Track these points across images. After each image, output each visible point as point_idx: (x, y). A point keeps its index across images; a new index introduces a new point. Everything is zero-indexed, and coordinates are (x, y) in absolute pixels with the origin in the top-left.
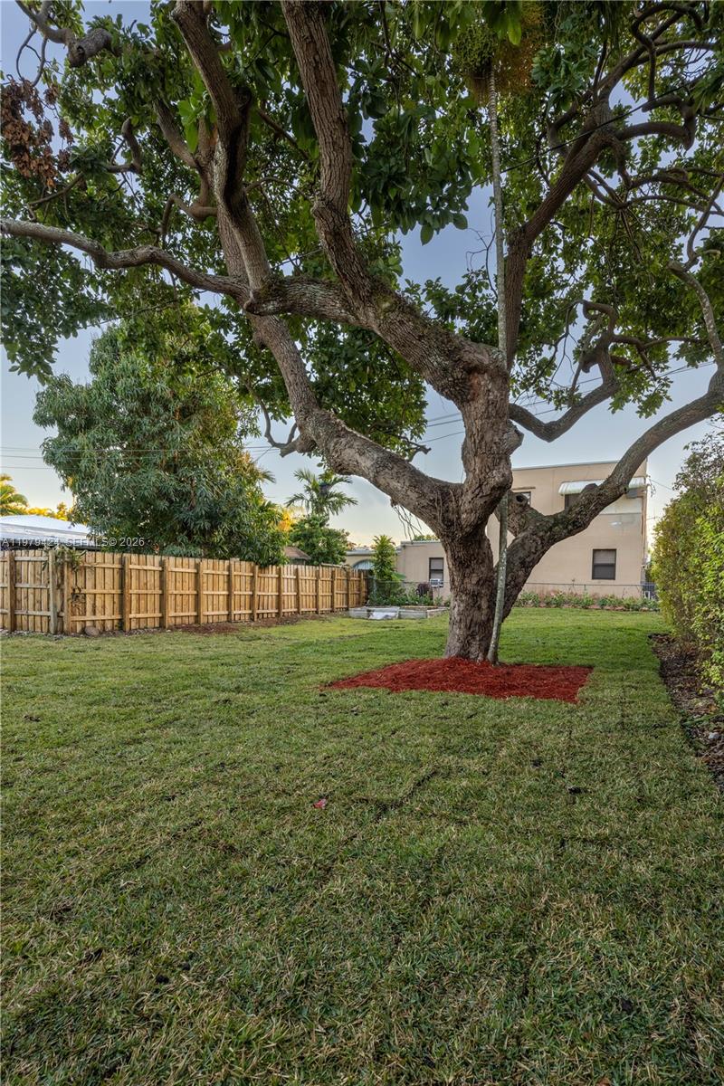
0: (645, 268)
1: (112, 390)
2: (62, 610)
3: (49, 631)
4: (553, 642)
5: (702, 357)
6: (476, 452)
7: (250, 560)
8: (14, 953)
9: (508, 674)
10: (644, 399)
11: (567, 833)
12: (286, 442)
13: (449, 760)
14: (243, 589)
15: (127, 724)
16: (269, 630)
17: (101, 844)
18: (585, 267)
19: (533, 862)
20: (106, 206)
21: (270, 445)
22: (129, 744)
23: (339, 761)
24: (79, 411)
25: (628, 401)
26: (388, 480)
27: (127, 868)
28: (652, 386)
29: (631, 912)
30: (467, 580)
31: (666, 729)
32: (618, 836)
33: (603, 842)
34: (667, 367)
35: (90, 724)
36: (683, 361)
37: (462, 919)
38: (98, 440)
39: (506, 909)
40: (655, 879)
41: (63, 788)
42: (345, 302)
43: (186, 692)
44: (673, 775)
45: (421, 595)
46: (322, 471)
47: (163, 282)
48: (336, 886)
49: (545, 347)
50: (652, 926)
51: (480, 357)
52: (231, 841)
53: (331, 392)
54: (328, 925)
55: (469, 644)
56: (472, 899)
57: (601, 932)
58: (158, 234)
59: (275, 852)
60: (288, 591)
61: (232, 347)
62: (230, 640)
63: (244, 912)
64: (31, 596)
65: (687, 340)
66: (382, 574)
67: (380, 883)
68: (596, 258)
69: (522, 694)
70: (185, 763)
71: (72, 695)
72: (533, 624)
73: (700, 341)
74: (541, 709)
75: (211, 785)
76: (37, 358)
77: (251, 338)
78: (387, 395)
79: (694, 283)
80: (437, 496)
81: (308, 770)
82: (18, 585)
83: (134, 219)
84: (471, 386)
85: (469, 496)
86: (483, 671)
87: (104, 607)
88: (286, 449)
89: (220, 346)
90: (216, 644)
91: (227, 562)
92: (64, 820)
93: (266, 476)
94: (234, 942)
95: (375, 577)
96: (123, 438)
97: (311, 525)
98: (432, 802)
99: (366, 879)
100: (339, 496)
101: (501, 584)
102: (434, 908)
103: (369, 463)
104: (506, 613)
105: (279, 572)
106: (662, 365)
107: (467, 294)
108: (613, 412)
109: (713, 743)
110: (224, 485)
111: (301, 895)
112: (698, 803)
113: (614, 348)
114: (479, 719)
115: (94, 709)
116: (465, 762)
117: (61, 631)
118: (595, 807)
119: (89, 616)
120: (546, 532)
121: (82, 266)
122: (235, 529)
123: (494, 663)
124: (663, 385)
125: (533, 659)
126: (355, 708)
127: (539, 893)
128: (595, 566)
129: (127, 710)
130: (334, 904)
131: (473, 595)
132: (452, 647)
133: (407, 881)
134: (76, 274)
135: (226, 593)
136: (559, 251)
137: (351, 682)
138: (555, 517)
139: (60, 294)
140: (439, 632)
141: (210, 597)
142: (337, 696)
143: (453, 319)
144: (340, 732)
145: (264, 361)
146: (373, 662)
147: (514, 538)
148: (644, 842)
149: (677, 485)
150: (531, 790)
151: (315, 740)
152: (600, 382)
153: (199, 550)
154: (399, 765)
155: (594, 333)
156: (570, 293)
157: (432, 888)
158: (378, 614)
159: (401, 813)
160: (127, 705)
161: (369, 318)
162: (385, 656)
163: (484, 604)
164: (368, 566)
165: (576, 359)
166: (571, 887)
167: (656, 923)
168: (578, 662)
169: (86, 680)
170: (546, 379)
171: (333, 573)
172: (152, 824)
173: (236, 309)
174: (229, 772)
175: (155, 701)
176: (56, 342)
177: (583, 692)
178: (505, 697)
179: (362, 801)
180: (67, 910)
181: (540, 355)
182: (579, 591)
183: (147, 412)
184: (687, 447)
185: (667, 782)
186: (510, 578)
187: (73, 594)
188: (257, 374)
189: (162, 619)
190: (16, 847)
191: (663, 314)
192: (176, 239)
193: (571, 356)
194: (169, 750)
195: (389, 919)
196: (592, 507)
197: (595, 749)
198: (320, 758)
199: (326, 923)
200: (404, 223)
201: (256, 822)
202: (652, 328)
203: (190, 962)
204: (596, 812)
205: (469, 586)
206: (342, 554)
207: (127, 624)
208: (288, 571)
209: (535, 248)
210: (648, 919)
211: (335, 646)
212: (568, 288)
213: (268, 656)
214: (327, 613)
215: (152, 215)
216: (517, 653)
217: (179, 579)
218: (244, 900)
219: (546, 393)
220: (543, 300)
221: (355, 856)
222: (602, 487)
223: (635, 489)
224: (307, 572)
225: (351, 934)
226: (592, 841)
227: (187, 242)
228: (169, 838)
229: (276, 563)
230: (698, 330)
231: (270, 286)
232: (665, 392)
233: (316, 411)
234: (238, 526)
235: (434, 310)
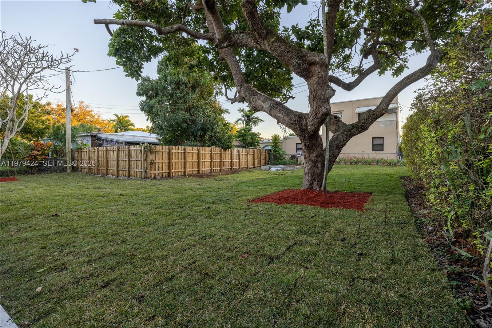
0: (393, 10)
1: (166, 80)
2: (147, 169)
3: (142, 177)
4: (353, 181)
5: (423, 48)
6: (314, 99)
7: (219, 147)
8: (122, 314)
9: (331, 197)
10: (395, 69)
11: (356, 275)
12: (233, 98)
13: (302, 237)
14: (217, 159)
15: (169, 217)
16: (227, 176)
17: (157, 270)
18: (364, 12)
19: (339, 288)
20: (162, 10)
21: (227, 99)
22: (170, 226)
23: (254, 236)
24: (153, 90)
25: (387, 70)
26: (275, 113)
27: (166, 281)
28: (398, 62)
29: (386, 316)
30: (311, 155)
31: (407, 225)
32: (380, 277)
33: (373, 280)
34: (406, 54)
35: (155, 217)
36: (414, 50)
37: (305, 314)
38: (160, 101)
39: (325, 311)
40: (398, 300)
41: (144, 244)
42: (255, 39)
43: (192, 204)
44: (410, 248)
45: (293, 160)
46: (248, 109)
47: (183, 37)
48: (250, 294)
49: (346, 49)
50: (396, 324)
51: (315, 58)
52: (207, 271)
53: (251, 76)
54: (246, 312)
55: (313, 183)
56: (310, 304)
57: (370, 326)
58: (182, 18)
59: (225, 277)
60: (235, 159)
61: (211, 61)
62: (212, 180)
63: (211, 303)
64: (135, 164)
65: (415, 41)
66: (275, 151)
67: (269, 295)
68: (370, 8)
69: (337, 206)
70: (191, 235)
71: (149, 204)
72: (344, 172)
73: (422, 41)
74: (346, 214)
75: (201, 245)
76: (136, 71)
77: (218, 56)
78: (276, 75)
79: (418, 15)
80: (297, 119)
81: (241, 240)
82: (131, 159)
83: (172, 13)
84: (311, 71)
85: (311, 119)
86: (319, 195)
87: (162, 167)
88: (233, 101)
89: (206, 61)
90: (206, 182)
91: (210, 148)
92: (143, 258)
93: (226, 111)
94: (206, 317)
95: (272, 152)
96: (169, 100)
97: (245, 131)
98: (293, 257)
99: (262, 292)
100: (257, 118)
101: (327, 156)
102: (292, 308)
103: (267, 106)
104: (330, 169)
105: (231, 152)
106: (403, 53)
107: (310, 30)
108: (380, 76)
109: (432, 232)
110: (209, 116)
111: (234, 297)
112: (422, 263)
113: (379, 47)
114: (316, 218)
115: (157, 211)
116: (309, 239)
117: (146, 177)
118: (370, 262)
119: (157, 171)
120: (348, 132)
121: (153, 34)
122: (213, 134)
123: (324, 191)
124: (404, 62)
125: (343, 189)
126: (262, 212)
127: (341, 304)
128: (373, 145)
129: (170, 211)
130: (248, 302)
131: (314, 162)
132: (305, 184)
133: (280, 294)
134: (151, 37)
135: (210, 161)
136: (352, 7)
137: (260, 200)
138: (352, 125)
139: (145, 45)
140: (300, 176)
141: (204, 163)
142: (254, 206)
143: (304, 40)
144: (255, 223)
145: (224, 65)
146: (271, 190)
147: (333, 135)
148: (394, 281)
149: (412, 109)
150: (340, 253)
151: (244, 226)
152: (373, 63)
153: (199, 143)
154: (279, 239)
155: (370, 41)
156: (358, 25)
157: (292, 298)
158: (274, 169)
159: (279, 262)
160: (170, 209)
161: (266, 46)
162: (276, 188)
163: (319, 166)
164: (270, 148)
165: (361, 53)
166: (357, 301)
167: (398, 322)
168: (365, 191)
169: (155, 198)
170: (347, 64)
171: (254, 151)
172: (177, 262)
173: (212, 45)
174: (208, 240)
175: (181, 207)
176: (142, 64)
177: (366, 206)
178: (329, 208)
179: (262, 255)
180: (143, 297)
181: (344, 53)
182: (366, 156)
183: (179, 88)
184: (415, 91)
185: (407, 251)
186: (331, 153)
187: (151, 162)
188: (221, 71)
189: (185, 172)
190: (125, 269)
191: (403, 30)
192: (188, 19)
193: (359, 52)
194: (185, 229)
195: (272, 311)
196: (370, 120)
197: (371, 234)
198: (246, 234)
199: (245, 311)
200: (280, 5)
201: (218, 263)
202: (398, 37)
203: (188, 324)
204: (371, 265)
205: (312, 158)
206: (258, 143)
207: (171, 174)
208: (235, 151)
209: (341, 7)
210: (394, 321)
211: (255, 183)
212: (356, 23)
213: (226, 188)
214: (252, 168)
215: (179, 11)
216: (336, 186)
217: (191, 155)
218: (212, 298)
219: (347, 69)
220: (345, 29)
221: (258, 281)
222: (375, 110)
223: (392, 109)
224: (243, 151)
225: (255, 317)
226: (368, 280)
227: (193, 20)
228: (183, 268)
229: (230, 148)
230: (421, 35)
231: (224, 36)
232: (405, 65)
233: (245, 85)
234: (215, 133)
235: (295, 38)
